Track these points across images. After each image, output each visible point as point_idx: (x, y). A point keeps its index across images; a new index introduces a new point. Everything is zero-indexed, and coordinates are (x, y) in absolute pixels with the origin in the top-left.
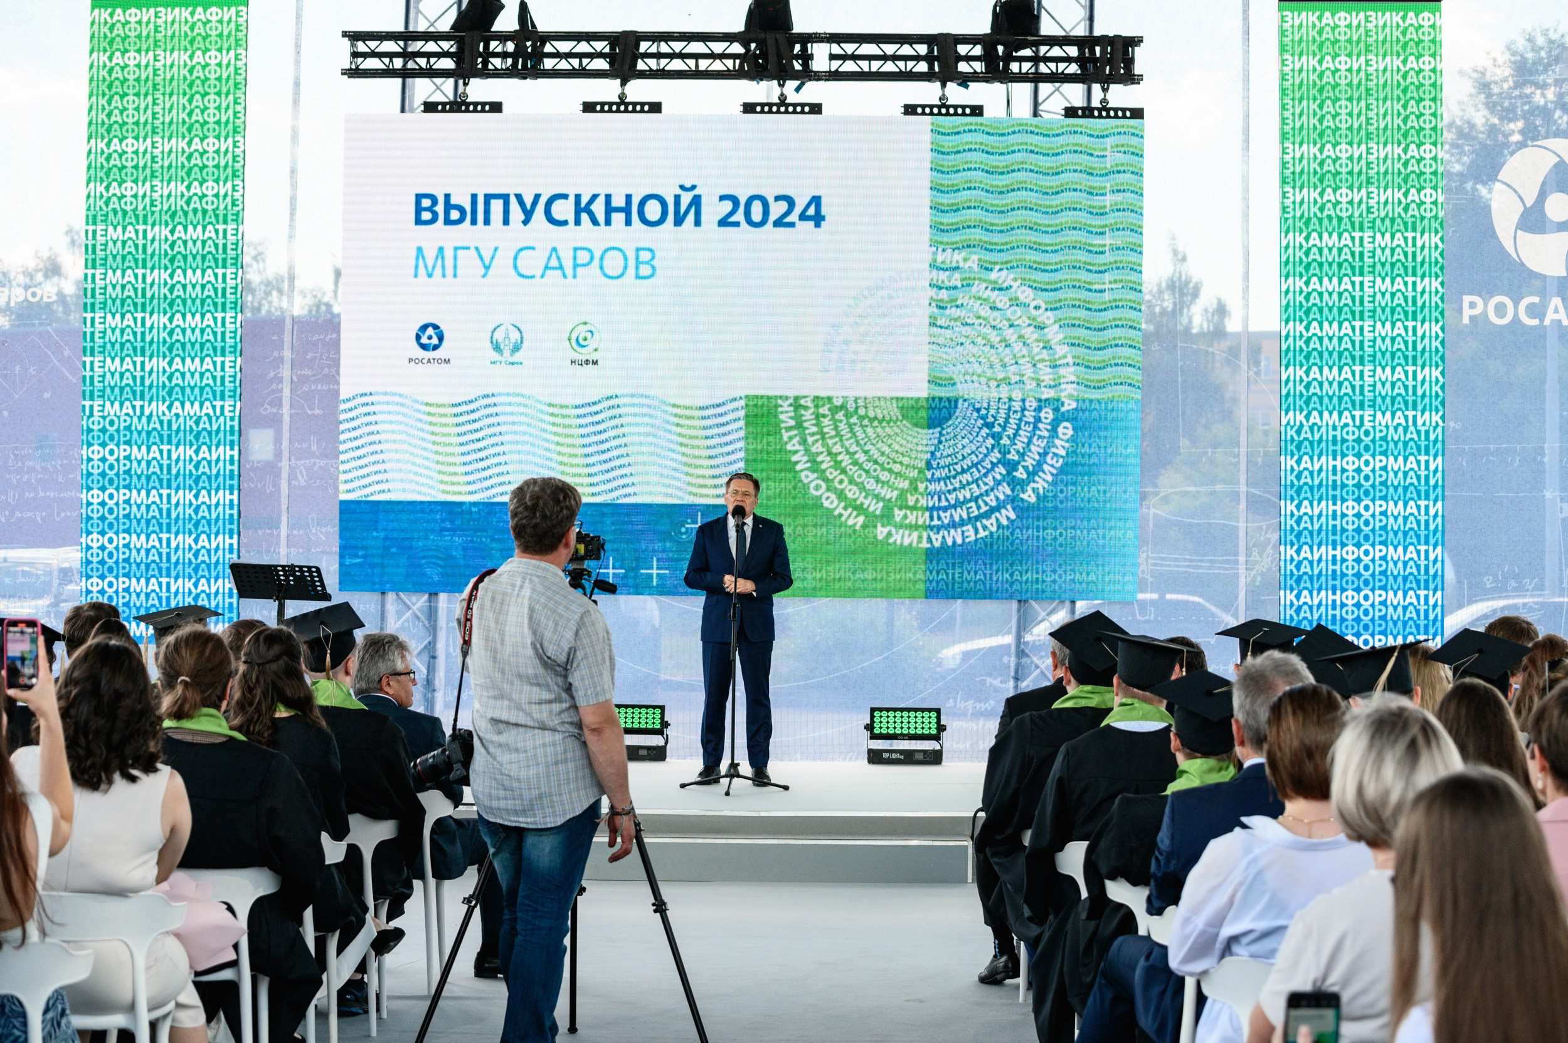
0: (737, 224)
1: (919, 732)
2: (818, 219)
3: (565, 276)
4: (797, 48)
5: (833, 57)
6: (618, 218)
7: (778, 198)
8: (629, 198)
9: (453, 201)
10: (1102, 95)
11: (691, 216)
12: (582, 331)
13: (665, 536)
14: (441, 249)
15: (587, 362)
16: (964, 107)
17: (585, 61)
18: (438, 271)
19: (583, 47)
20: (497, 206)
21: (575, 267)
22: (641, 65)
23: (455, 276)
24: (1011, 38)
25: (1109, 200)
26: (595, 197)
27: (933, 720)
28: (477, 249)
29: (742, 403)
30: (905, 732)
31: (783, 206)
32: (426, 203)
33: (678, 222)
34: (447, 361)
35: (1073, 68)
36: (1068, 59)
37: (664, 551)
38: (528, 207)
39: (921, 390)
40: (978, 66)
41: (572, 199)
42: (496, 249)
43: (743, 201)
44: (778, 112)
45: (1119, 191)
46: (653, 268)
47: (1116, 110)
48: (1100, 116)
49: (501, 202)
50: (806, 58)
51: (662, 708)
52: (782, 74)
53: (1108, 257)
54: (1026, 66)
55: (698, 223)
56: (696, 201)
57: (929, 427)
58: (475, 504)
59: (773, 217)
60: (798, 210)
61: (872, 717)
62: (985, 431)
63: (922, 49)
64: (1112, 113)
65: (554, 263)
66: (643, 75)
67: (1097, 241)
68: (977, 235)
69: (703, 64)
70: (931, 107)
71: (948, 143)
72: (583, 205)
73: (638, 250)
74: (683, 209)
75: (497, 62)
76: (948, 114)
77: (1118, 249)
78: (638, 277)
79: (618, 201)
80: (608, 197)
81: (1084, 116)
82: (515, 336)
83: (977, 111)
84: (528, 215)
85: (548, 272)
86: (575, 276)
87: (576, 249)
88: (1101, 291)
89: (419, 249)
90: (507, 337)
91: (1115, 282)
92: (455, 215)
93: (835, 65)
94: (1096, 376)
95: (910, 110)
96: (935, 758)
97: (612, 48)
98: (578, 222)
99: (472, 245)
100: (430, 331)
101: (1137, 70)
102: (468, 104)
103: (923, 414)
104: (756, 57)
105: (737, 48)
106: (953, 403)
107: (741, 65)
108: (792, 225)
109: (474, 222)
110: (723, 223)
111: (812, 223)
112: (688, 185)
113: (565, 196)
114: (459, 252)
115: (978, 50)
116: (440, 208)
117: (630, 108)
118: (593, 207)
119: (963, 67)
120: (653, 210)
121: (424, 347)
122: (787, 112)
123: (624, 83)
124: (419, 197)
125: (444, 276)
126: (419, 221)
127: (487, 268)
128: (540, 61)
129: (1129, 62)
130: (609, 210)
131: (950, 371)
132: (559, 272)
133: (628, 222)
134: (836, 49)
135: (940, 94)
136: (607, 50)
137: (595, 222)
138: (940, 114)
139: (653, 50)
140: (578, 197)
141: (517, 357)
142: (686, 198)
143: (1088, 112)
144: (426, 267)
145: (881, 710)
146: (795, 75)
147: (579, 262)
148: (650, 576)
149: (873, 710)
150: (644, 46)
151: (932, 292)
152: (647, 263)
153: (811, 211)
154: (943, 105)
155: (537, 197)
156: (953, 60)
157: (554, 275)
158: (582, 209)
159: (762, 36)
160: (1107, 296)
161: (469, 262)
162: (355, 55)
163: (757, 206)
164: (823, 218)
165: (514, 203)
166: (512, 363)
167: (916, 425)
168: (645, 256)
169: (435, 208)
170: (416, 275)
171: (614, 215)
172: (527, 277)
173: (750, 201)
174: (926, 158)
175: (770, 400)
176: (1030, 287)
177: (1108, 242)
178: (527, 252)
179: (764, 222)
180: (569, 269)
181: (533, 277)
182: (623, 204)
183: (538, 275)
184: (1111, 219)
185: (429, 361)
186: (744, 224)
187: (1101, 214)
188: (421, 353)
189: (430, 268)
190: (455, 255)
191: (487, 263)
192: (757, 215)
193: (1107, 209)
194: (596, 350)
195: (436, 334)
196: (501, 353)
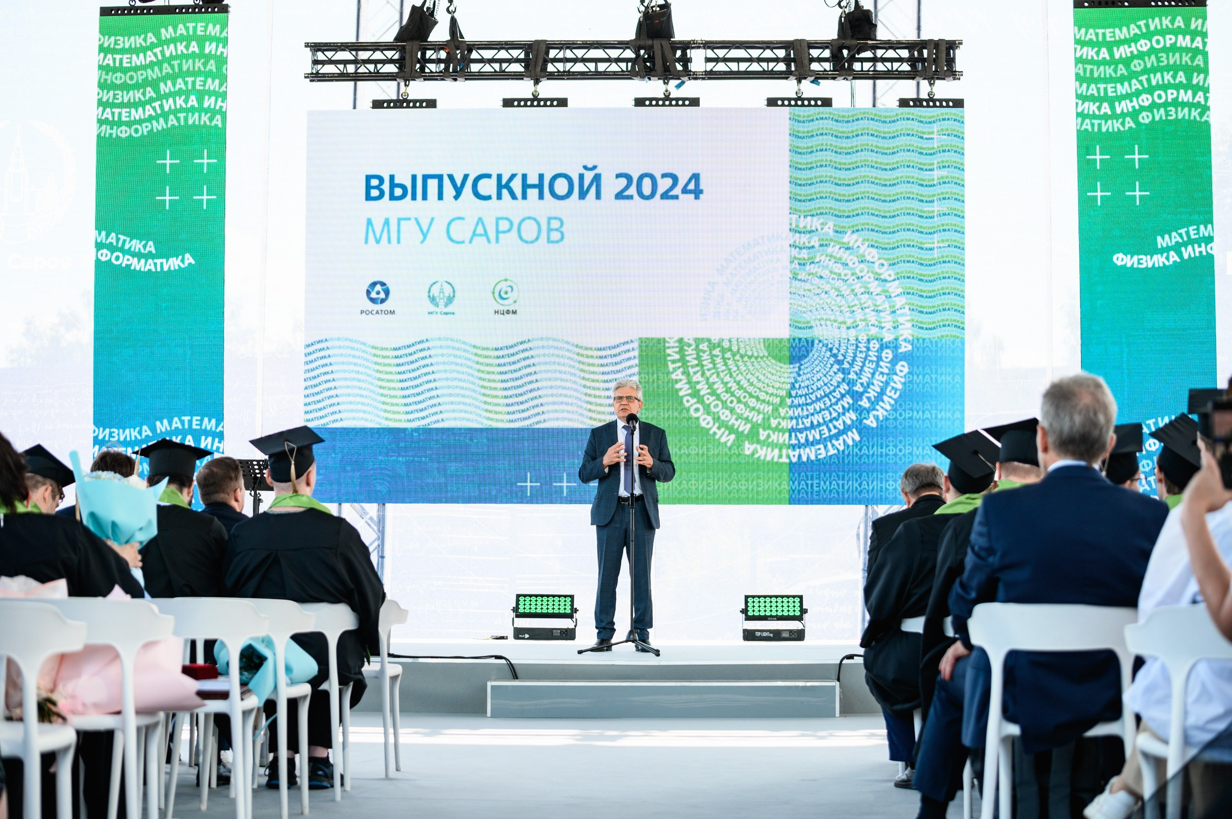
0: (630, 197)
1: (785, 614)
2: (697, 193)
3: (489, 242)
4: (679, 53)
5: (708, 60)
6: (533, 193)
7: (664, 176)
8: (541, 177)
9: (397, 181)
10: (929, 89)
11: (593, 191)
12: (504, 286)
13: (572, 455)
14: (387, 222)
15: (508, 312)
16: (816, 100)
17: (504, 65)
18: (385, 238)
19: (503, 54)
20: (433, 184)
21: (498, 232)
22: (550, 68)
23: (399, 242)
24: (855, 42)
25: (936, 174)
26: (513, 176)
27: (798, 604)
28: (416, 219)
29: (636, 345)
30: (774, 614)
31: (669, 182)
32: (374, 182)
34: (392, 312)
35: (906, 67)
36: (900, 60)
38: (459, 184)
39: (783, 332)
40: (827, 66)
41: (494, 177)
42: (433, 219)
43: (635, 178)
44: (664, 105)
45: (944, 167)
46: (562, 233)
47: (941, 101)
48: (928, 106)
49: (436, 181)
50: (686, 61)
51: (572, 597)
52: (667, 74)
53: (937, 221)
54: (867, 66)
55: (598, 196)
56: (597, 178)
57: (791, 363)
58: (416, 430)
59: (661, 190)
60: (681, 185)
61: (746, 602)
62: (836, 367)
63: (781, 53)
64: (938, 104)
65: (480, 230)
66: (552, 76)
67: (927, 207)
68: (828, 204)
69: (602, 67)
70: (789, 100)
71: (802, 128)
72: (504, 182)
73: (549, 219)
74: (586, 185)
75: (432, 67)
76: (803, 105)
77: (944, 214)
78: (549, 241)
79: (533, 180)
80: (524, 177)
81: (915, 106)
82: (448, 291)
83: (827, 102)
84: (458, 192)
85: (476, 239)
86: (497, 241)
87: (498, 219)
88: (931, 249)
89: (369, 222)
90: (442, 291)
91: (943, 241)
92: (398, 192)
93: (710, 66)
94: (926, 318)
95: (772, 102)
96: (799, 635)
97: (527, 54)
98: (499, 197)
99: (413, 216)
100: (378, 287)
101: (958, 67)
102: (409, 102)
103: (786, 352)
104: (645, 61)
105: (629, 54)
106: (810, 343)
107: (633, 67)
108: (676, 197)
109: (414, 198)
110: (620, 196)
111: (693, 196)
112: (590, 166)
113: (489, 176)
114: (402, 222)
115: (827, 53)
116: (386, 187)
117: (542, 103)
118: (512, 184)
119: (815, 66)
120: (561, 187)
121: (373, 300)
122: (671, 105)
123: (537, 82)
124: (368, 178)
125: (389, 241)
126: (368, 197)
127: (425, 236)
128: (468, 66)
129: (951, 61)
130: (525, 186)
131: (807, 317)
132: (485, 238)
133: (541, 196)
134: (710, 54)
135: (796, 89)
136: (522, 56)
138: (796, 105)
139: (560, 56)
140: (499, 177)
141: (450, 309)
142: (589, 176)
143: (918, 102)
144: (374, 234)
145: (753, 597)
146: (677, 75)
147: (501, 228)
148: (561, 488)
149: (747, 597)
150: (553, 53)
151: (795, 252)
152: (557, 230)
153: (692, 186)
154: (799, 98)
155: (466, 177)
156: (806, 61)
157: (480, 241)
158: (503, 186)
159: (650, 42)
160: (936, 254)
161: (409, 229)
162: (316, 62)
163: (647, 182)
164: (701, 192)
165: (447, 182)
166: (446, 314)
167: (780, 361)
168: (555, 224)
169: (382, 187)
170: (366, 242)
171: (529, 191)
172: (458, 243)
173: (641, 178)
174: (785, 141)
175: (660, 343)
176: (872, 246)
177: (936, 209)
178: (458, 221)
179: (653, 195)
180: (492, 235)
181: (463, 242)
182: (536, 182)
183: (467, 241)
184: (938, 190)
185: (377, 312)
186: (636, 196)
187: (931, 186)
188: (371, 306)
189: (378, 236)
190: (399, 224)
191: (425, 231)
192: (647, 190)
193: (935, 183)
194: (515, 302)
195: (383, 290)
196: (437, 305)
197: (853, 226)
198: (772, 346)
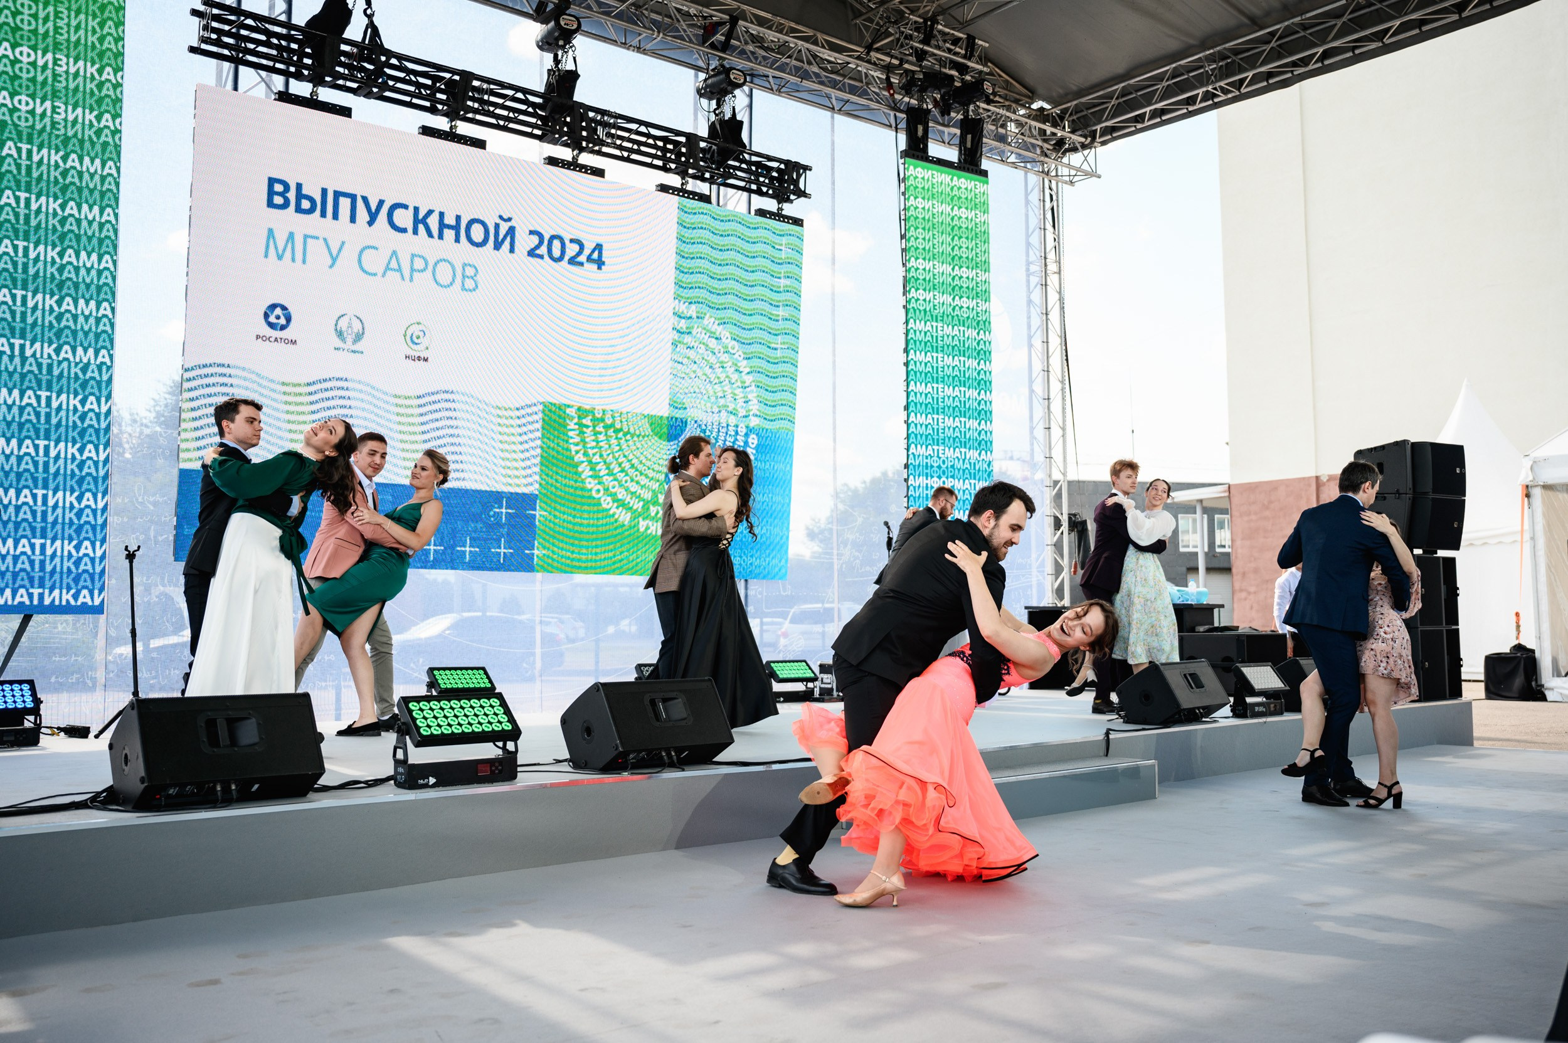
2: (600, 263)
3: (403, 279)
4: (584, 124)
6: (449, 234)
7: (572, 241)
8: (458, 218)
9: (304, 192)
11: (507, 244)
12: (415, 330)
13: (476, 518)
14: (291, 235)
15: (419, 358)
16: (697, 194)
18: (288, 254)
20: (344, 203)
21: (412, 270)
23: (304, 262)
25: (782, 282)
26: (430, 212)
28: (325, 240)
29: (541, 407)
31: (576, 248)
32: (278, 188)
33: (498, 246)
34: (294, 342)
37: (475, 532)
38: (373, 209)
39: (664, 411)
41: (411, 210)
42: (343, 243)
43: (547, 238)
44: (573, 168)
45: (788, 277)
46: (476, 282)
47: (788, 217)
48: (777, 219)
49: (348, 201)
53: (781, 325)
55: (512, 250)
56: (511, 231)
57: (669, 441)
59: (568, 256)
60: (587, 252)
64: (782, 219)
65: (394, 264)
67: (774, 311)
68: (703, 294)
70: (678, 189)
71: (689, 219)
72: (421, 216)
73: (465, 265)
74: (501, 237)
76: (688, 197)
77: (786, 319)
78: (463, 288)
79: (450, 220)
80: (442, 215)
81: (770, 218)
82: (357, 326)
83: (705, 199)
84: (373, 217)
85: (389, 273)
86: (411, 279)
87: (413, 256)
88: (776, 349)
89: (270, 231)
90: (350, 326)
91: (784, 343)
92: (306, 204)
94: (769, 410)
95: (664, 188)
98: (415, 232)
99: (321, 235)
100: (278, 311)
102: (320, 104)
103: (665, 430)
106: (684, 423)
108: (581, 264)
109: (323, 214)
110: (531, 253)
111: (595, 266)
112: (505, 217)
113: (406, 207)
114: (309, 240)
116: (292, 195)
117: (457, 139)
118: (429, 221)
120: (477, 233)
121: (272, 326)
122: (583, 171)
124: (272, 181)
125: (293, 260)
126: (270, 204)
127: (334, 260)
130: (442, 226)
131: (683, 398)
132: (398, 274)
133: (457, 240)
135: (681, 182)
137: (430, 235)
138: (684, 195)
140: (416, 209)
141: (358, 347)
142: (504, 227)
144: (276, 248)
147: (416, 267)
148: (464, 552)
152: (471, 278)
153: (595, 256)
154: (686, 190)
155: (381, 202)
157: (394, 276)
158: (420, 221)
160: (779, 353)
161: (317, 251)
163: (556, 244)
164: (603, 263)
165: (360, 204)
166: (353, 351)
167: (660, 438)
168: (470, 271)
169: (287, 195)
170: (266, 256)
171: (446, 231)
172: (370, 274)
173: (553, 237)
174: (673, 229)
175: (561, 408)
176: (735, 339)
177: (781, 313)
178: (373, 251)
179: (560, 259)
180: (406, 272)
181: (375, 275)
182: (453, 222)
183: (380, 274)
184: (783, 297)
185: (276, 340)
186: (546, 257)
187: (778, 292)
188: (269, 332)
189: (280, 252)
190: (305, 243)
191: (334, 255)
192: (556, 251)
193: (781, 289)
194: (427, 348)
195: (284, 315)
196: (344, 340)
197: (721, 319)
198: (653, 421)
